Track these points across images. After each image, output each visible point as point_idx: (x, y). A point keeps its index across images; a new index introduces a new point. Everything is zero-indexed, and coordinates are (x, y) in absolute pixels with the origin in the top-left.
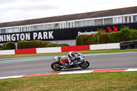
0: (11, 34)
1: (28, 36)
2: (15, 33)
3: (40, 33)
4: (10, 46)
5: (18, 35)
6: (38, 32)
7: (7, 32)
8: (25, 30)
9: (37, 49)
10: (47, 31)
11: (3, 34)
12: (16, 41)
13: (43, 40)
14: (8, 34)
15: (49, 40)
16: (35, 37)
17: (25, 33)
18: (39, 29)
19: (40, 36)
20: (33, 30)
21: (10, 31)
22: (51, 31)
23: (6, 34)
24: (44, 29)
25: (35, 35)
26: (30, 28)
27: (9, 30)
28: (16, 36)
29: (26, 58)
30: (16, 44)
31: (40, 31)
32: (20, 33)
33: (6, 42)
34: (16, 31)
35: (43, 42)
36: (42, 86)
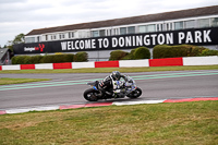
0: (143, 35)
1: (170, 38)
2: (150, 34)
3: (189, 33)
4: (142, 53)
5: (153, 36)
6: (185, 31)
7: (136, 32)
8: (165, 29)
9: (184, 59)
10: (202, 30)
11: (132, 35)
12: (151, 46)
13: (194, 44)
14: (139, 35)
15: (203, 44)
16: (180, 39)
17: (164, 33)
18: (187, 27)
19: (189, 38)
20: (178, 28)
21: (143, 30)
22: (207, 29)
23: (136, 35)
24: (196, 27)
25: (181, 36)
26: (173, 24)
27: (141, 28)
28: (151, 38)
29: (167, 73)
30: (151, 51)
31: (189, 30)
32: (158, 33)
33: (136, 47)
34: (151, 29)
35: (194, 47)
36: (194, 117)
